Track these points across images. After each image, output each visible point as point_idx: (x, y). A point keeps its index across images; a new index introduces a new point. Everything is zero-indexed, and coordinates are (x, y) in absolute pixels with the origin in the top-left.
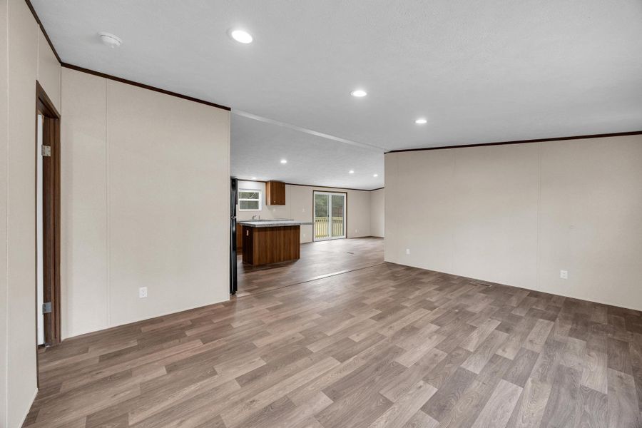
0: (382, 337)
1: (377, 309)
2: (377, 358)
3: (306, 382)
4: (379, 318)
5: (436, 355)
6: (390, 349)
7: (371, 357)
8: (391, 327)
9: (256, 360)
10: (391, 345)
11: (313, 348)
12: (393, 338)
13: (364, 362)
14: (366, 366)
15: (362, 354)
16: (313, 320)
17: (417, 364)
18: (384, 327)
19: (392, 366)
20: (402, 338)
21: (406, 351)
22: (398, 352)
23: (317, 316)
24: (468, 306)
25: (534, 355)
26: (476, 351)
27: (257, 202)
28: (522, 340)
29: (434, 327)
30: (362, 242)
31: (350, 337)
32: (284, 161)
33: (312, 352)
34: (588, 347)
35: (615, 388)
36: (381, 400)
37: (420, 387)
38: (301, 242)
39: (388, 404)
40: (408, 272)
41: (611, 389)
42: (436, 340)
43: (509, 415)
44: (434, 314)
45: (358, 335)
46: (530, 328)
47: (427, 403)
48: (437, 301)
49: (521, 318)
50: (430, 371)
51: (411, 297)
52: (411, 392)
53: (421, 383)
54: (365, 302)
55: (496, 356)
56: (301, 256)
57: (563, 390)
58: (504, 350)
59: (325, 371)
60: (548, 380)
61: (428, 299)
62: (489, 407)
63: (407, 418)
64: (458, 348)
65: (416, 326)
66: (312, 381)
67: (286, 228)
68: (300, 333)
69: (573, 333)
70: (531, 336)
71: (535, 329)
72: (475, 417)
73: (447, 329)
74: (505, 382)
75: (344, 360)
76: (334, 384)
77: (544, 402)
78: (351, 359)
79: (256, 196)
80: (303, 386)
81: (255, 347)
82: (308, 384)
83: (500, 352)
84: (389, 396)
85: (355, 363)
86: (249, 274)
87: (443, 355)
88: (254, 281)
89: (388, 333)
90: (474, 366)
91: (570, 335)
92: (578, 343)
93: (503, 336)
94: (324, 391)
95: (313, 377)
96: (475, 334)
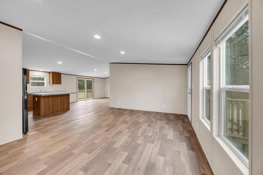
0: (108, 138)
1: (106, 127)
2: (105, 148)
3: (71, 169)
4: (107, 131)
5: (128, 140)
6: (111, 143)
7: (103, 148)
8: (112, 134)
9: (41, 166)
10: (111, 141)
11: (76, 151)
12: (112, 138)
13: (100, 151)
14: (101, 152)
15: (99, 148)
16: (76, 138)
17: (121, 146)
18: (109, 134)
19: (112, 149)
20: (116, 137)
21: (117, 142)
22: (114, 143)
23: (78, 136)
24: (139, 120)
25: (157, 132)
26: (141, 136)
27: (44, 83)
28: (154, 129)
29: (128, 130)
30: (100, 100)
31: (94, 142)
32: (60, 63)
33: (75, 153)
34: (169, 127)
35: (175, 137)
36: (107, 165)
37: (122, 154)
38: (70, 102)
39: (110, 165)
40: (119, 110)
41: (174, 138)
42: (128, 134)
43: (150, 154)
44: (128, 125)
45: (98, 140)
46: (156, 124)
47: (125, 159)
48: (129, 120)
49: (153, 121)
50: (125, 147)
51: (120, 120)
52: (118, 157)
53: (123, 152)
54: (101, 125)
55: (147, 136)
56: (70, 109)
57: (163, 142)
58: (149, 133)
59: (81, 161)
60: (160, 139)
61: (126, 120)
62: (144, 153)
63: (117, 168)
64: (135, 136)
65: (121, 131)
66: (74, 167)
67: (61, 96)
68: (69, 146)
69: (166, 123)
70: (156, 127)
71: (157, 124)
72: (140, 159)
73: (132, 130)
74: (149, 143)
75: (91, 153)
76: (85, 165)
77: (159, 147)
78: (94, 151)
79: (43, 79)
80: (70, 171)
81: (40, 160)
82: (72, 169)
83: (148, 134)
84: (110, 162)
85: (95, 153)
86: (37, 121)
87: (130, 139)
88: (41, 125)
89: (110, 136)
90: (140, 141)
91: (165, 124)
92: (167, 126)
93: (149, 128)
94: (81, 170)
95: (75, 165)
96: (141, 130)
